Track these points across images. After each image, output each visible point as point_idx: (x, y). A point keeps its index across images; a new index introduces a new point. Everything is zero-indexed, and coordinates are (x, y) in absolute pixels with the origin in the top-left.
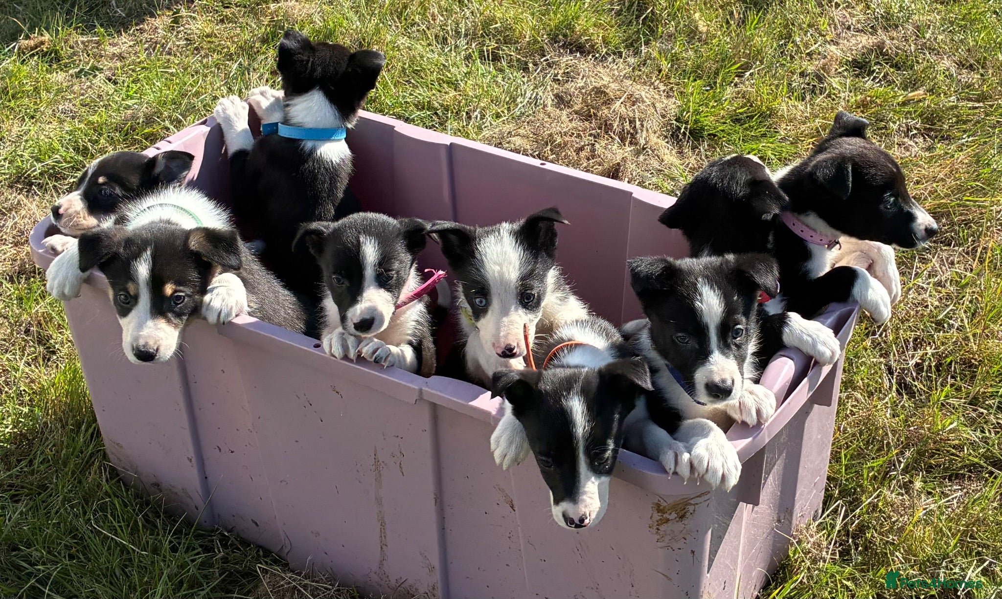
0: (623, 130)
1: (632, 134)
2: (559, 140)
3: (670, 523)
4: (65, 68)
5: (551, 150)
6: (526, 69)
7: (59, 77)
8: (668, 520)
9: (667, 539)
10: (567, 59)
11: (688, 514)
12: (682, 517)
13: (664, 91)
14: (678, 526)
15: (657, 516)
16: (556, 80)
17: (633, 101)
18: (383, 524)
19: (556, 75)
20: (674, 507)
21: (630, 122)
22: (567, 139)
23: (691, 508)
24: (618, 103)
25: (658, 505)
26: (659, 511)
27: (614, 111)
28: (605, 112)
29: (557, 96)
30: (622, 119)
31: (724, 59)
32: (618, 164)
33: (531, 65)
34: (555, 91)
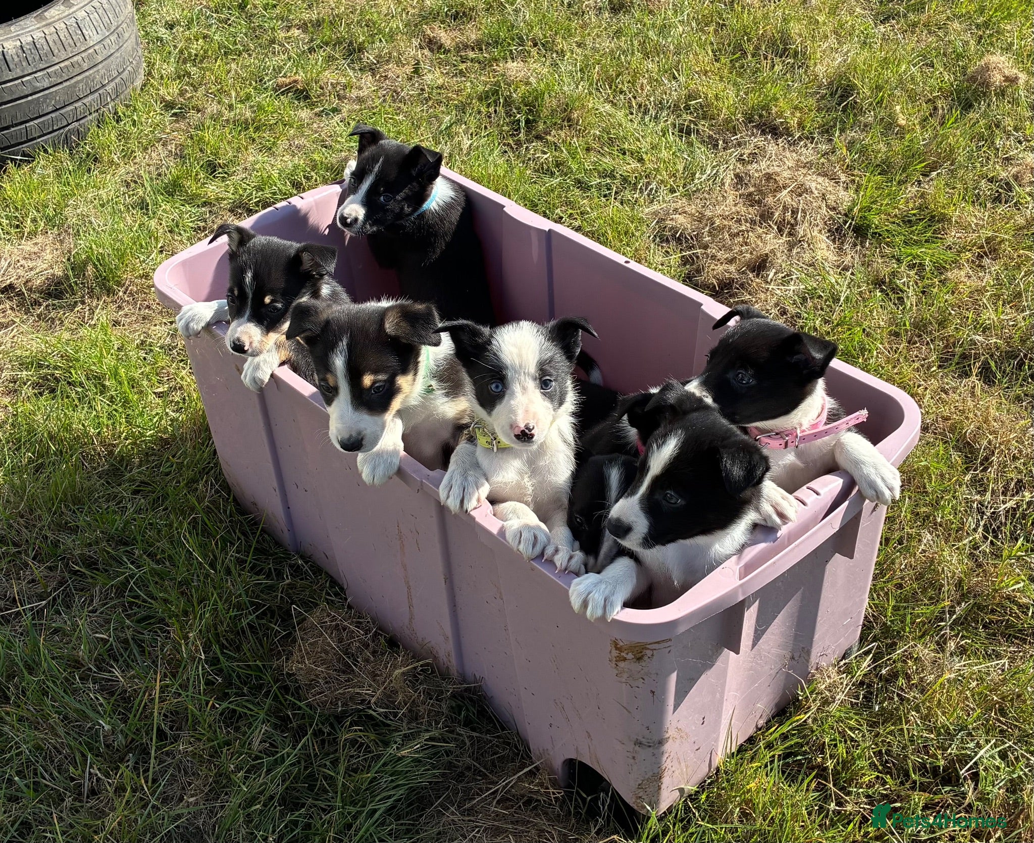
0: (784, 220)
1: (792, 225)
2: (718, 222)
3: (626, 662)
4: (312, 105)
5: (710, 232)
6: (716, 146)
7: (305, 114)
8: (625, 659)
9: (625, 675)
10: (759, 140)
11: (646, 658)
12: (639, 659)
13: (844, 183)
14: (636, 667)
15: (615, 653)
16: (740, 160)
17: (801, 190)
18: (409, 588)
19: (741, 155)
20: (632, 648)
21: (793, 212)
22: (726, 223)
23: (649, 653)
24: (785, 192)
25: (616, 644)
26: (617, 649)
27: (779, 200)
28: (770, 200)
29: (737, 176)
30: (785, 209)
31: (911, 156)
32: (767, 255)
33: (721, 142)
34: (738, 171)
